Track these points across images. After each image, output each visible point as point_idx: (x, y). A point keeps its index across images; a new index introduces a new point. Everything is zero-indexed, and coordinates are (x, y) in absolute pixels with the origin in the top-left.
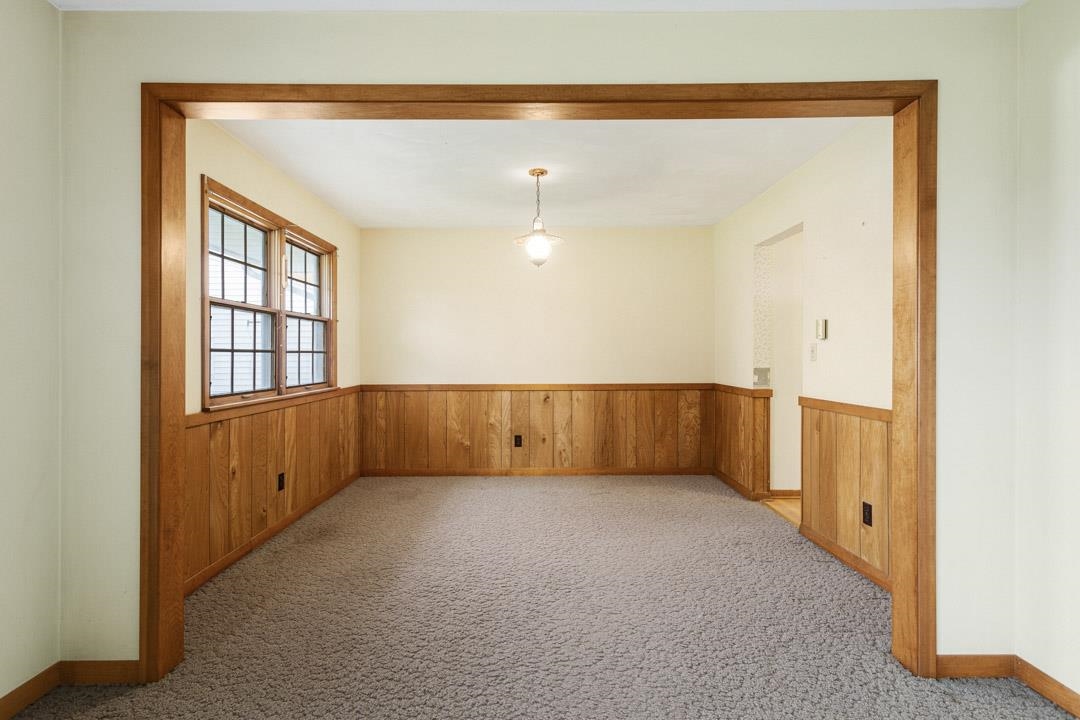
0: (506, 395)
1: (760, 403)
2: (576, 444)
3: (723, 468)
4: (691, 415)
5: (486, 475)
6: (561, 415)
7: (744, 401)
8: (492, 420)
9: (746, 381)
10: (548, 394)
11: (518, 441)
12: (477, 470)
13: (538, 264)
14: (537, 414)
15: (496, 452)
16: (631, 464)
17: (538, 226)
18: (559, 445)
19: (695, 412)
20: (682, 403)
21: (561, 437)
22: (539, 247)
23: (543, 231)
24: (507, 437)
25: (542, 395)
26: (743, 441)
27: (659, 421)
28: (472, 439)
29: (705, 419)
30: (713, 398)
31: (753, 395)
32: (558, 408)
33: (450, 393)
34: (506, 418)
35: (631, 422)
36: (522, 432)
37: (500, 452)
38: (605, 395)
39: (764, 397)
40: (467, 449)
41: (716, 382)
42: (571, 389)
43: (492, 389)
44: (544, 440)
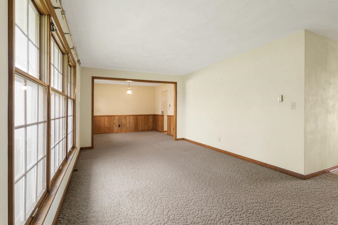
0: (117, 117)
1: (162, 117)
2: (131, 126)
3: (157, 129)
4: (151, 120)
5: (113, 133)
6: (128, 120)
7: (160, 117)
8: (114, 122)
9: (160, 113)
10: (125, 117)
11: (119, 126)
12: (111, 132)
13: (129, 95)
14: (123, 121)
15: (115, 128)
16: (141, 129)
17: (129, 89)
18: (127, 126)
19: (152, 119)
20: (150, 118)
21: (128, 125)
22: (129, 92)
23: (130, 90)
24: (117, 125)
25: (124, 117)
26: (160, 124)
27: (146, 121)
28: (110, 126)
29: (153, 121)
30: (155, 117)
31: (161, 116)
32: (127, 119)
33: (106, 117)
34: (117, 121)
35: (141, 122)
36: (120, 124)
37: (116, 128)
38: (136, 117)
39: (163, 116)
40: (109, 128)
41: (155, 114)
42: (130, 116)
43: (114, 116)
44: (124, 126)
